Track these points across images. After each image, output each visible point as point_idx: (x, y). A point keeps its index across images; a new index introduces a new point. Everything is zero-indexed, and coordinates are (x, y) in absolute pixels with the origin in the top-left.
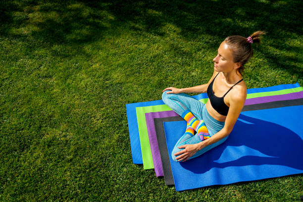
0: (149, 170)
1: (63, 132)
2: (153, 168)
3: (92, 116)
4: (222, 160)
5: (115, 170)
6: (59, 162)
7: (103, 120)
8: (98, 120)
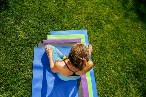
0: (47, 37)
1: (71, 4)
2: (48, 39)
3: (80, 15)
4: (47, 72)
5: (50, 24)
6: (56, 4)
7: (77, 19)
8: (77, 18)
